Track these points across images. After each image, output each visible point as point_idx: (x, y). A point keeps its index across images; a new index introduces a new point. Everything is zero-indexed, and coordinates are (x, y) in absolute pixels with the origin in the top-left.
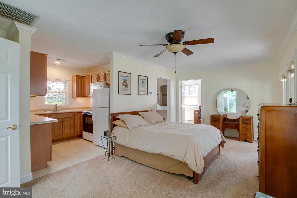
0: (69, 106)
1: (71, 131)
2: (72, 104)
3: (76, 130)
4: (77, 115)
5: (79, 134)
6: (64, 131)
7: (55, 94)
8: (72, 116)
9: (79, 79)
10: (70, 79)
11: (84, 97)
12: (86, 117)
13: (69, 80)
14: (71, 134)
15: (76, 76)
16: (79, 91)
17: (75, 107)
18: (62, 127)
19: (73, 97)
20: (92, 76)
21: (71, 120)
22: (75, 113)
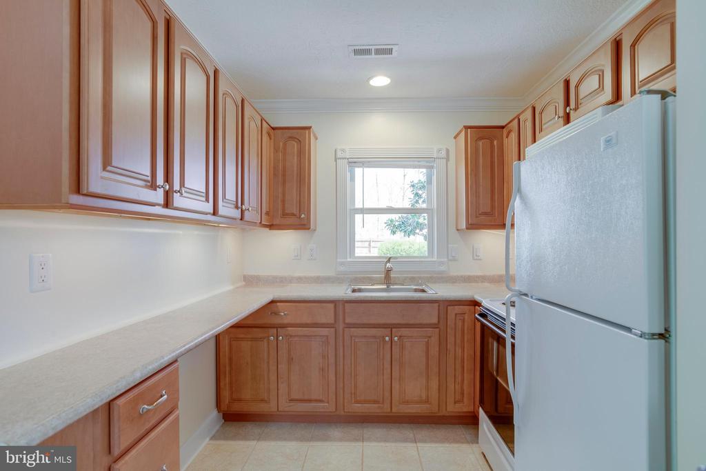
0: (443, 268)
1: (428, 388)
2: (454, 259)
4: (460, 316)
6: (396, 385)
8: (435, 320)
9: (481, 143)
10: (448, 151)
11: (504, 226)
13: (443, 154)
14: (427, 401)
15: (467, 128)
16: (480, 200)
17: (468, 274)
18: (389, 367)
19: (458, 230)
20: (534, 109)
21: (430, 337)
22: (449, 307)
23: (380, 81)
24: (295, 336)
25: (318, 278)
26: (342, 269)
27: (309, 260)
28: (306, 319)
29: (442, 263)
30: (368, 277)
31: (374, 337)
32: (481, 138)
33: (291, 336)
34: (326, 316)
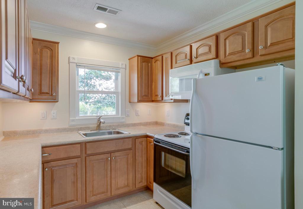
0: (123, 120)
1: (128, 179)
2: (128, 116)
3: (138, 176)
4: (141, 143)
5: (143, 185)
6: (113, 182)
7: (104, 95)
8: (130, 146)
9: (144, 64)
10: (126, 65)
11: (153, 101)
12: (163, 153)
13: (124, 66)
14: (128, 186)
15: (138, 56)
16: (143, 90)
17: (134, 122)
18: (110, 172)
19: (130, 102)
20: (172, 53)
21: (128, 155)
22: (136, 140)
23: (101, 26)
24: (56, 166)
25: (58, 129)
26: (73, 123)
27: (52, 119)
28: (63, 155)
29: (123, 118)
30: (88, 127)
31: (102, 159)
32: (144, 62)
33: (53, 167)
34: (77, 151)
